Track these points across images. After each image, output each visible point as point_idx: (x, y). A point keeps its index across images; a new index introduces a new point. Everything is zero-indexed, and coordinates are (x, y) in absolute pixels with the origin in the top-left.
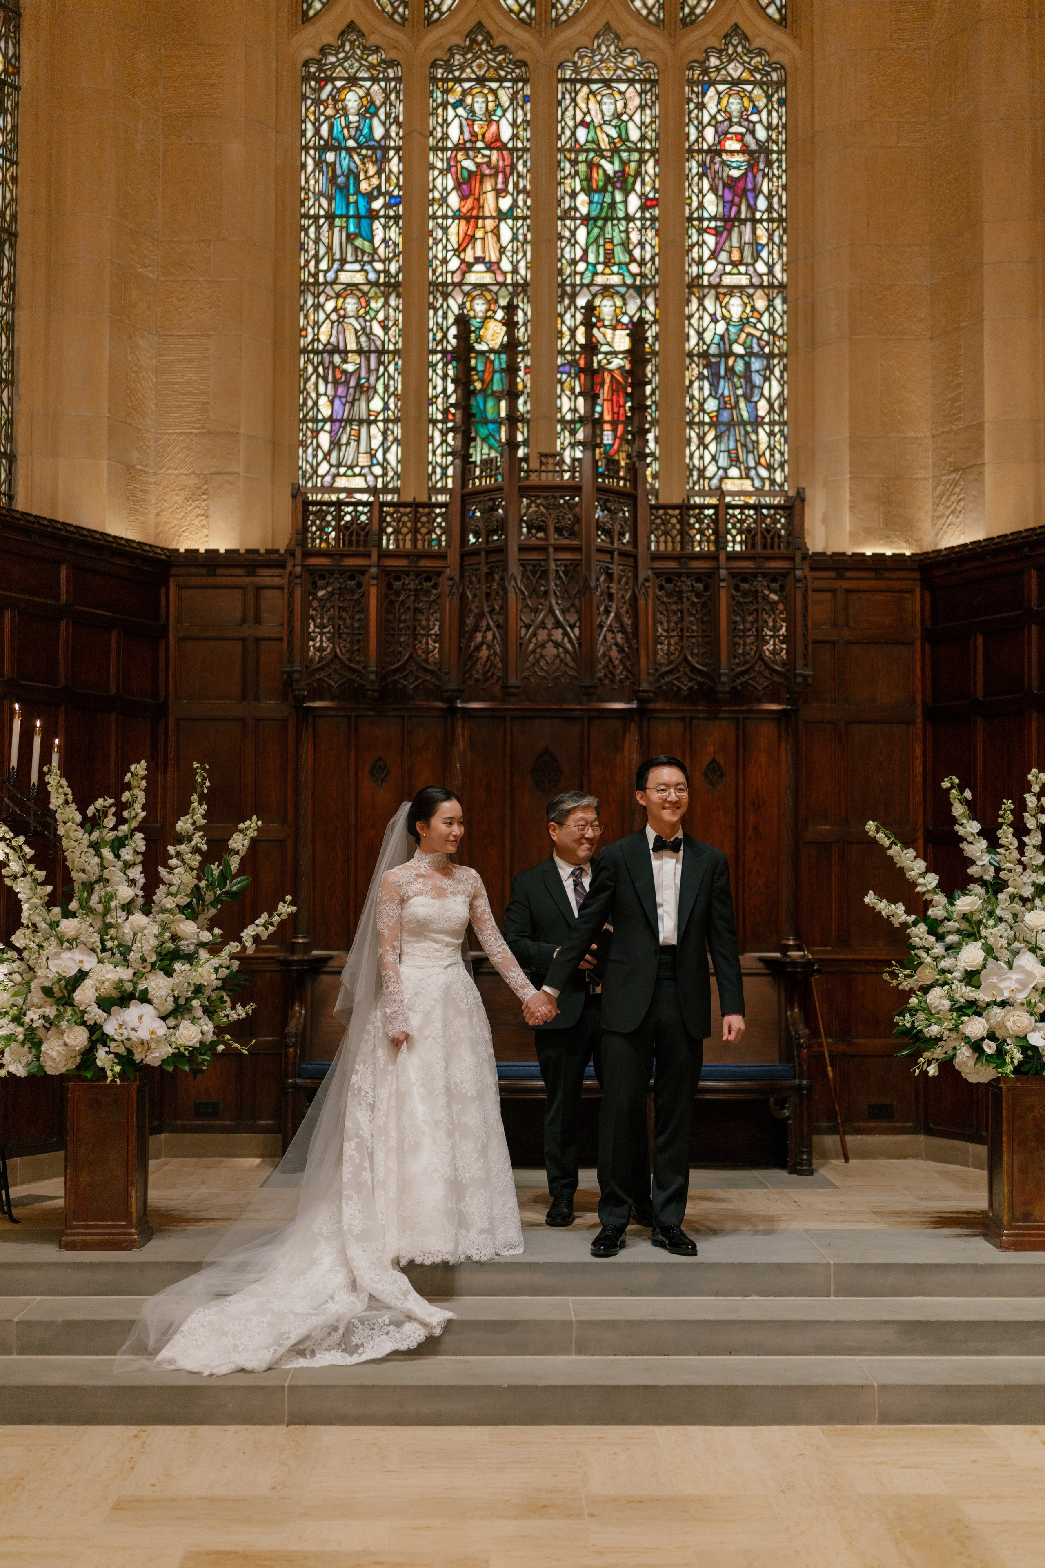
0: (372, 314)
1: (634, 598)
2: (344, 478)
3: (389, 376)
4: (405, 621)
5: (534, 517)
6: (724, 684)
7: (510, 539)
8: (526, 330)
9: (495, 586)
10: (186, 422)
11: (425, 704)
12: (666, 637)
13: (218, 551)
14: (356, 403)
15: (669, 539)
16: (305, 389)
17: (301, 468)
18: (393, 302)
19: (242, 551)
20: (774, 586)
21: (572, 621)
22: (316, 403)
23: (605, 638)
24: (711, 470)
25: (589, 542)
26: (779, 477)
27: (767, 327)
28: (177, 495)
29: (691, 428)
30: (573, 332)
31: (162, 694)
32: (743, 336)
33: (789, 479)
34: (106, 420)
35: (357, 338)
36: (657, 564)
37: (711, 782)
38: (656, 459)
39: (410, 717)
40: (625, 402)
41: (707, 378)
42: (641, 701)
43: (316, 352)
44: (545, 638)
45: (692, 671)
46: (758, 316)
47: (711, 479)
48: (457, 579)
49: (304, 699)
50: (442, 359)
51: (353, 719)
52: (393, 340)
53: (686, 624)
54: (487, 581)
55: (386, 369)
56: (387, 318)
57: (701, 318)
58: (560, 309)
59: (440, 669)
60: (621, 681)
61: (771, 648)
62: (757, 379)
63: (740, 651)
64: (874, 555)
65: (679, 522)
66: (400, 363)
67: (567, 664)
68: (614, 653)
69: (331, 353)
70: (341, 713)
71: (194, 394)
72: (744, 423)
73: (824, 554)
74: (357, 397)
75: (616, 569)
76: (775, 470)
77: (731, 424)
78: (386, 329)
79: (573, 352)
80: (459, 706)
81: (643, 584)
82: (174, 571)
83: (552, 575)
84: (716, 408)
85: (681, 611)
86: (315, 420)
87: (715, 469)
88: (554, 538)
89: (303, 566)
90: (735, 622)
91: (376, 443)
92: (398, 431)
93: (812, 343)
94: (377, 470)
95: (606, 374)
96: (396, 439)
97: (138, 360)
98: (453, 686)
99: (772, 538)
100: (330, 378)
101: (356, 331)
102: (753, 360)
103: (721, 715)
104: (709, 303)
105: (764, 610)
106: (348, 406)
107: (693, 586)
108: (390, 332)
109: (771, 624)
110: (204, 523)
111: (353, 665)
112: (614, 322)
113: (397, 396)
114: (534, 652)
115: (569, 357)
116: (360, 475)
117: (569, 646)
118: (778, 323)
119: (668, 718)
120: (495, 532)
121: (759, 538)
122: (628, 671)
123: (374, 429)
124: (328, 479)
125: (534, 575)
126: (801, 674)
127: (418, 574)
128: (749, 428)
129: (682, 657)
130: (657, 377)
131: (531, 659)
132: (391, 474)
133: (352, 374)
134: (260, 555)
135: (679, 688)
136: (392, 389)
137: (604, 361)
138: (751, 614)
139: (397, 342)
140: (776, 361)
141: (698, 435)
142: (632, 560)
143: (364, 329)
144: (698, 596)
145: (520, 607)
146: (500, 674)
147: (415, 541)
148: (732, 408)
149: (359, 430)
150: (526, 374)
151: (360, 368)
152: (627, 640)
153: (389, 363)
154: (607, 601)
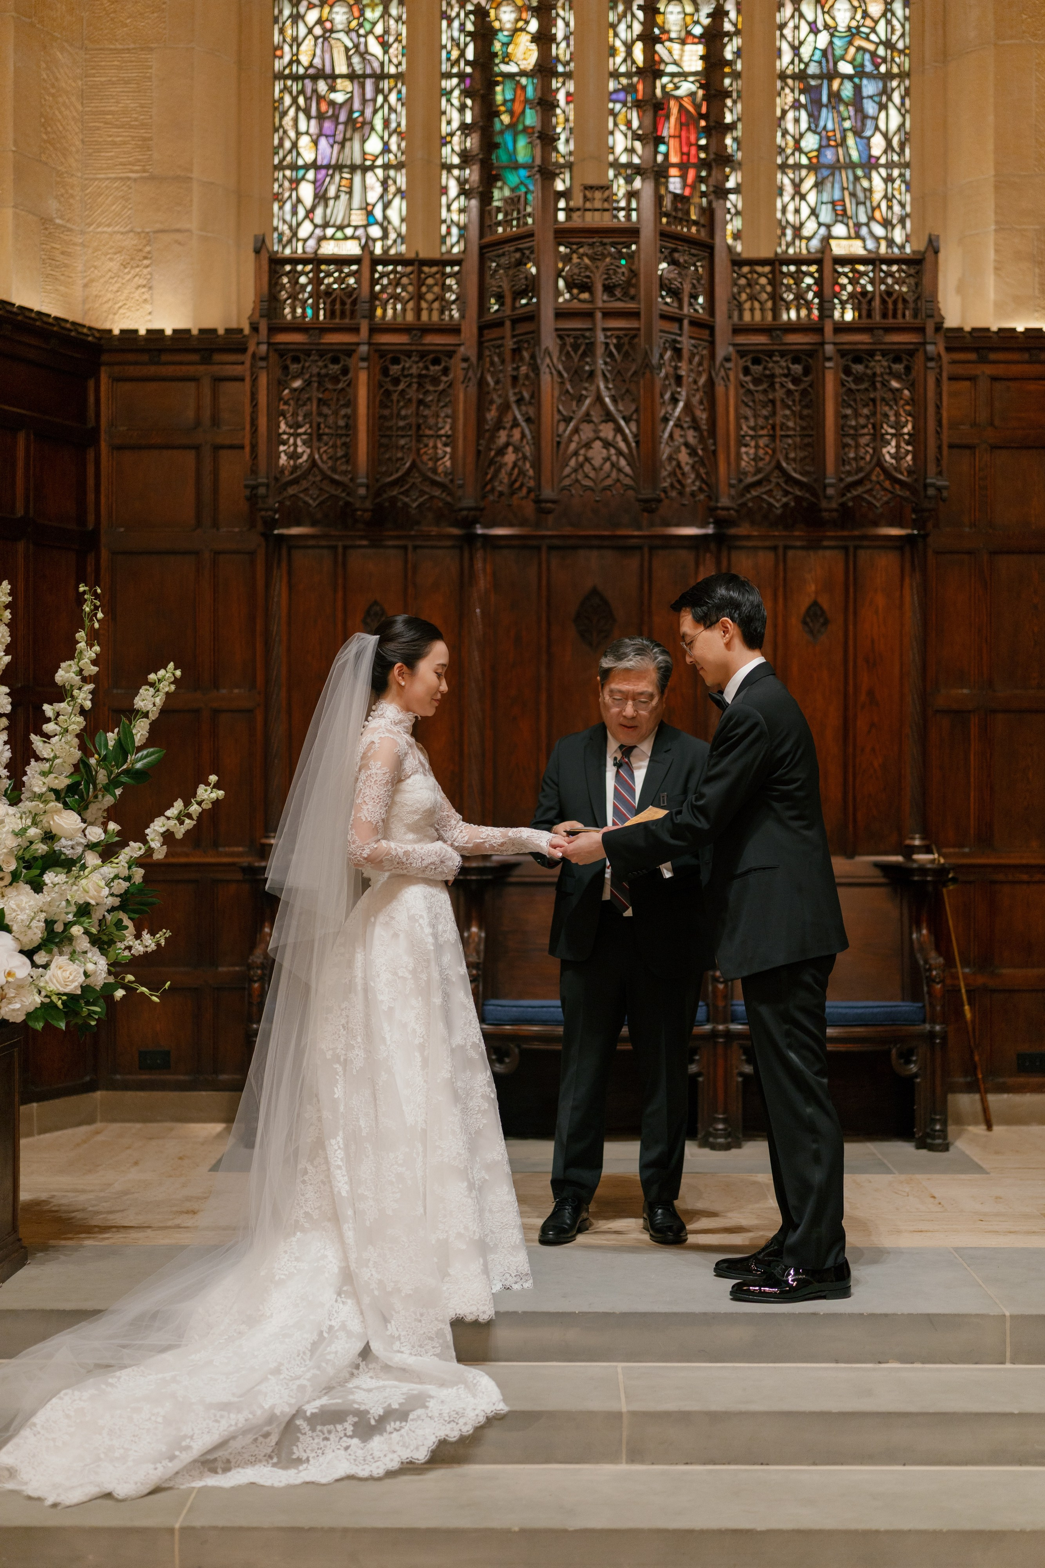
0: (368, 26)
1: (711, 383)
2: (332, 242)
3: (390, 108)
4: (405, 418)
5: (576, 271)
6: (829, 498)
7: (542, 300)
8: (568, 45)
9: (524, 369)
10: (121, 164)
11: (434, 530)
12: (752, 437)
13: (162, 331)
14: (348, 144)
15: (757, 305)
16: (281, 126)
17: (276, 229)
18: (394, 11)
19: (195, 332)
20: (899, 367)
21: (627, 414)
22: (295, 145)
23: (671, 436)
24: (810, 227)
25: (650, 304)
26: (898, 235)
27: (883, 38)
28: (111, 260)
29: (784, 173)
30: (629, 47)
31: (91, 518)
32: (852, 50)
33: (913, 239)
34: (11, 154)
35: (349, 58)
36: (741, 339)
37: (811, 632)
38: (738, 213)
39: (415, 548)
40: (698, 139)
41: (805, 107)
42: (718, 523)
43: (296, 78)
44: (591, 435)
45: (786, 482)
46: (872, 24)
47: (809, 239)
48: (474, 359)
49: (274, 524)
50: (458, 85)
51: (340, 550)
52: (395, 61)
53: (779, 419)
54: (513, 361)
55: (386, 99)
56: (386, 32)
57: (797, 27)
58: (612, 17)
59: (452, 481)
60: (693, 494)
61: (893, 451)
62: (870, 108)
63: (852, 455)
64: (1027, 330)
65: (769, 283)
66: (404, 90)
67: (620, 470)
68: (684, 456)
69: (314, 78)
70: (324, 543)
71: (132, 127)
72: (852, 166)
73: (960, 330)
74: (348, 136)
75: (686, 343)
76: (893, 227)
77: (835, 167)
78: (385, 46)
79: (628, 75)
80: (480, 531)
81: (722, 365)
82: (105, 358)
83: (600, 350)
84: (816, 146)
85: (773, 402)
86: (294, 167)
87: (815, 226)
88: (601, 299)
89: (269, 344)
90: (845, 417)
91: (373, 196)
92: (401, 179)
93: (944, 55)
94: (375, 231)
95: (672, 103)
96: (399, 191)
97: (57, 79)
98: (468, 502)
99: (895, 303)
100: (314, 112)
101: (347, 50)
102: (865, 82)
103: (825, 543)
104: (808, 10)
105: (883, 399)
106: (336, 147)
107: (788, 368)
108: (391, 51)
109: (892, 419)
110: (145, 296)
111: (336, 477)
112: (683, 34)
113: (400, 134)
114: (576, 453)
115: (624, 81)
116: (353, 237)
117: (622, 445)
118: (898, 33)
119: (755, 548)
120: (523, 293)
121: (877, 303)
122: (703, 480)
123: (370, 177)
124: (311, 243)
125: (576, 352)
126: (933, 485)
127: (423, 355)
128: (859, 172)
129: (773, 464)
130: (739, 106)
131: (573, 463)
132: (393, 236)
133: (341, 105)
134: (218, 336)
135: (771, 505)
136: (393, 125)
137: (670, 86)
138: (866, 405)
139: (400, 64)
140: (895, 83)
141: (792, 181)
142: (707, 332)
143: (356, 46)
144: (796, 381)
145: (556, 393)
146: (532, 484)
147: (418, 311)
148: (837, 146)
149: (351, 179)
150: (568, 103)
151: (351, 98)
152: (701, 439)
153: (390, 90)
154: (674, 387)
